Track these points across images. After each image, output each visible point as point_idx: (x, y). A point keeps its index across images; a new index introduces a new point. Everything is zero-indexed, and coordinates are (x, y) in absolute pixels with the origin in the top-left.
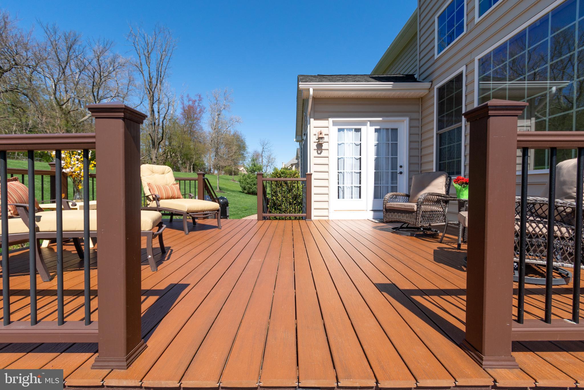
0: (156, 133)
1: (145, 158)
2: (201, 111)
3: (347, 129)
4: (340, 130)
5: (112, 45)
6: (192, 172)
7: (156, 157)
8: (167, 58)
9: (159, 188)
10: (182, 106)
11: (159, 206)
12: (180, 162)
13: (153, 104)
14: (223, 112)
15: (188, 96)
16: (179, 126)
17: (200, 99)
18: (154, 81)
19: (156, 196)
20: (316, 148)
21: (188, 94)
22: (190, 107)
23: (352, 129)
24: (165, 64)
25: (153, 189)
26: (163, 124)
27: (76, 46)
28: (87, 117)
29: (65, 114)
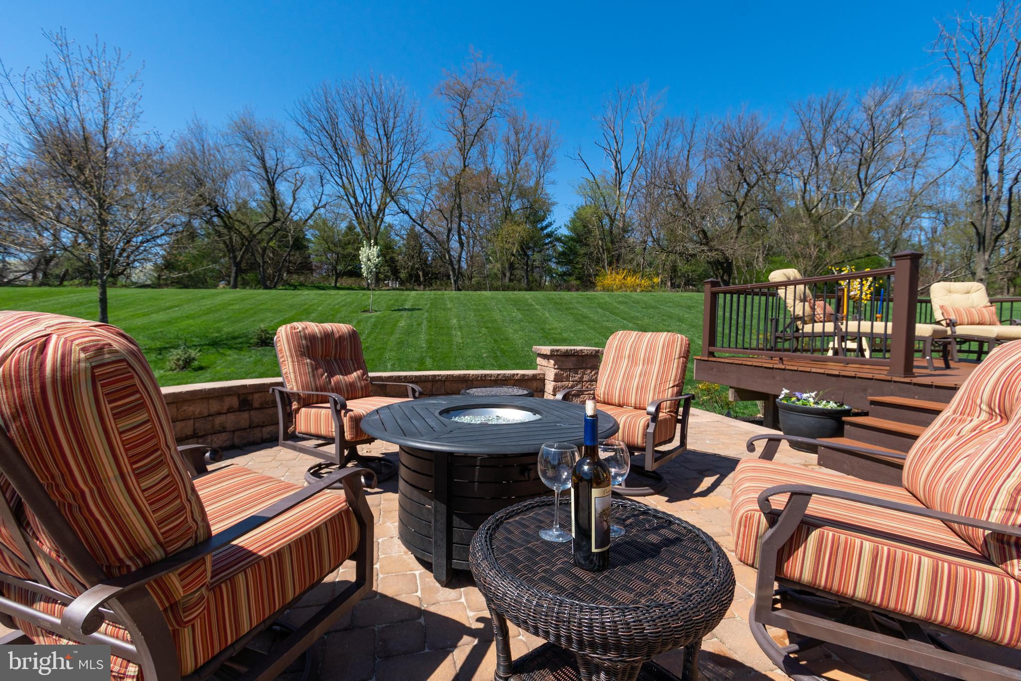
0: (991, 219)
1: (958, 273)
5: (899, 81)
9: (957, 311)
11: (955, 332)
13: (987, 157)
18: (993, 106)
19: (950, 320)
25: (948, 313)
26: (1010, 194)
27: (838, 114)
28: (846, 219)
29: (815, 222)
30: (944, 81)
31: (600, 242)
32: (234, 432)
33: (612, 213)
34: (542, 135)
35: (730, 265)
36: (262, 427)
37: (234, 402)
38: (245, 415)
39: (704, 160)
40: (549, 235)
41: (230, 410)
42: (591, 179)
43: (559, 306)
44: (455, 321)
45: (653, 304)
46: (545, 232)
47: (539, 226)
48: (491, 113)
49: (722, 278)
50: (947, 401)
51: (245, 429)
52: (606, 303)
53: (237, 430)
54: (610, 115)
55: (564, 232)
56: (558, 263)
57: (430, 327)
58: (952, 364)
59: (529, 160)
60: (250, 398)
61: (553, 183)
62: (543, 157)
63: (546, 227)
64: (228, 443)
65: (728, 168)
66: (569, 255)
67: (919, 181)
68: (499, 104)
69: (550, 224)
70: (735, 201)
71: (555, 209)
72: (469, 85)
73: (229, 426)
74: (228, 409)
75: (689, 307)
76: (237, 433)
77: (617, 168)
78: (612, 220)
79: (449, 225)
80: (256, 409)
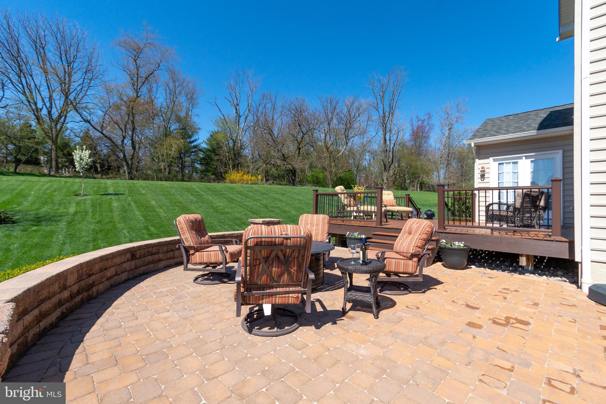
0: (387, 158)
2: (431, 128)
3: (506, 163)
4: (500, 164)
5: (358, 97)
6: (418, 190)
7: (387, 179)
8: (399, 91)
10: (411, 128)
11: (387, 209)
12: (408, 181)
13: (386, 134)
14: (455, 126)
15: (417, 117)
16: (407, 148)
17: (430, 118)
18: (387, 114)
19: (385, 205)
20: (480, 177)
21: (417, 115)
22: (419, 128)
23: (510, 163)
24: (396, 98)
25: (386, 202)
26: (393, 150)
27: (337, 107)
28: (341, 154)
29: (330, 154)
30: (371, 100)
31: (227, 154)
32: (129, 271)
33: (234, 138)
34: (190, 86)
35: (295, 171)
36: (140, 267)
37: (129, 256)
38: (134, 262)
39: (281, 115)
40: (195, 147)
41: (128, 260)
42: (223, 118)
43: (215, 192)
44: (154, 202)
45: (265, 192)
46: (192, 144)
47: (188, 140)
48: (158, 67)
49: (292, 178)
50: (400, 233)
51: (133, 269)
52: (241, 191)
53: (130, 270)
54: (232, 84)
55: (204, 146)
56: (201, 164)
57: (138, 207)
58: (388, 220)
59: (182, 99)
60: (135, 253)
61: (197, 115)
62: (192, 99)
63: (193, 142)
64: (127, 278)
65: (294, 124)
66: (207, 160)
67: (365, 139)
68: (164, 62)
69: (196, 140)
70: (297, 140)
71: (200, 132)
72: (142, 45)
73: (128, 269)
74: (127, 260)
75: (283, 194)
76: (131, 272)
77: (237, 113)
78: (234, 142)
79: (124, 134)
80: (137, 259)
